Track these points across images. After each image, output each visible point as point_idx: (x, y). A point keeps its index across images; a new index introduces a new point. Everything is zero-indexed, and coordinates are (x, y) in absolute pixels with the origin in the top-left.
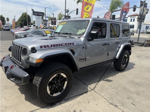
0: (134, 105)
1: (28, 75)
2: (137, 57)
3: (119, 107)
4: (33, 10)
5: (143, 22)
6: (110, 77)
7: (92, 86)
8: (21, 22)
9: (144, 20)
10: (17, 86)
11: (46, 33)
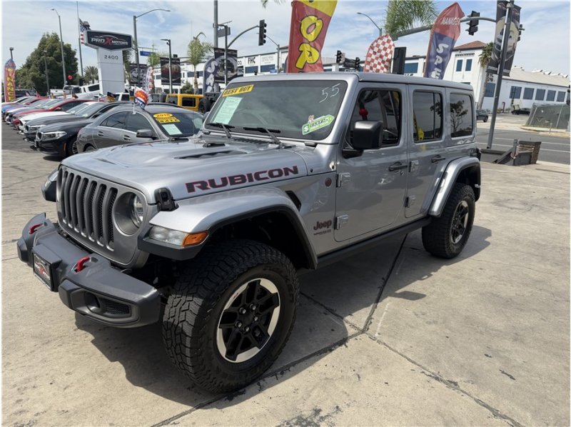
0: (511, 377)
1: (154, 291)
2: (493, 206)
3: (461, 388)
4: (85, 26)
6: (415, 281)
7: (356, 319)
8: (37, 74)
9: (510, 69)
10: (84, 332)
11: (157, 123)
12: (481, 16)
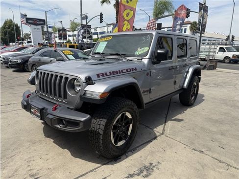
0: (223, 148)
1: (89, 116)
2: (203, 86)
3: (205, 153)
4: (26, 16)
5: (204, 34)
6: (178, 114)
7: (158, 130)
9: (204, 31)
11: (64, 54)
12: (191, 10)
